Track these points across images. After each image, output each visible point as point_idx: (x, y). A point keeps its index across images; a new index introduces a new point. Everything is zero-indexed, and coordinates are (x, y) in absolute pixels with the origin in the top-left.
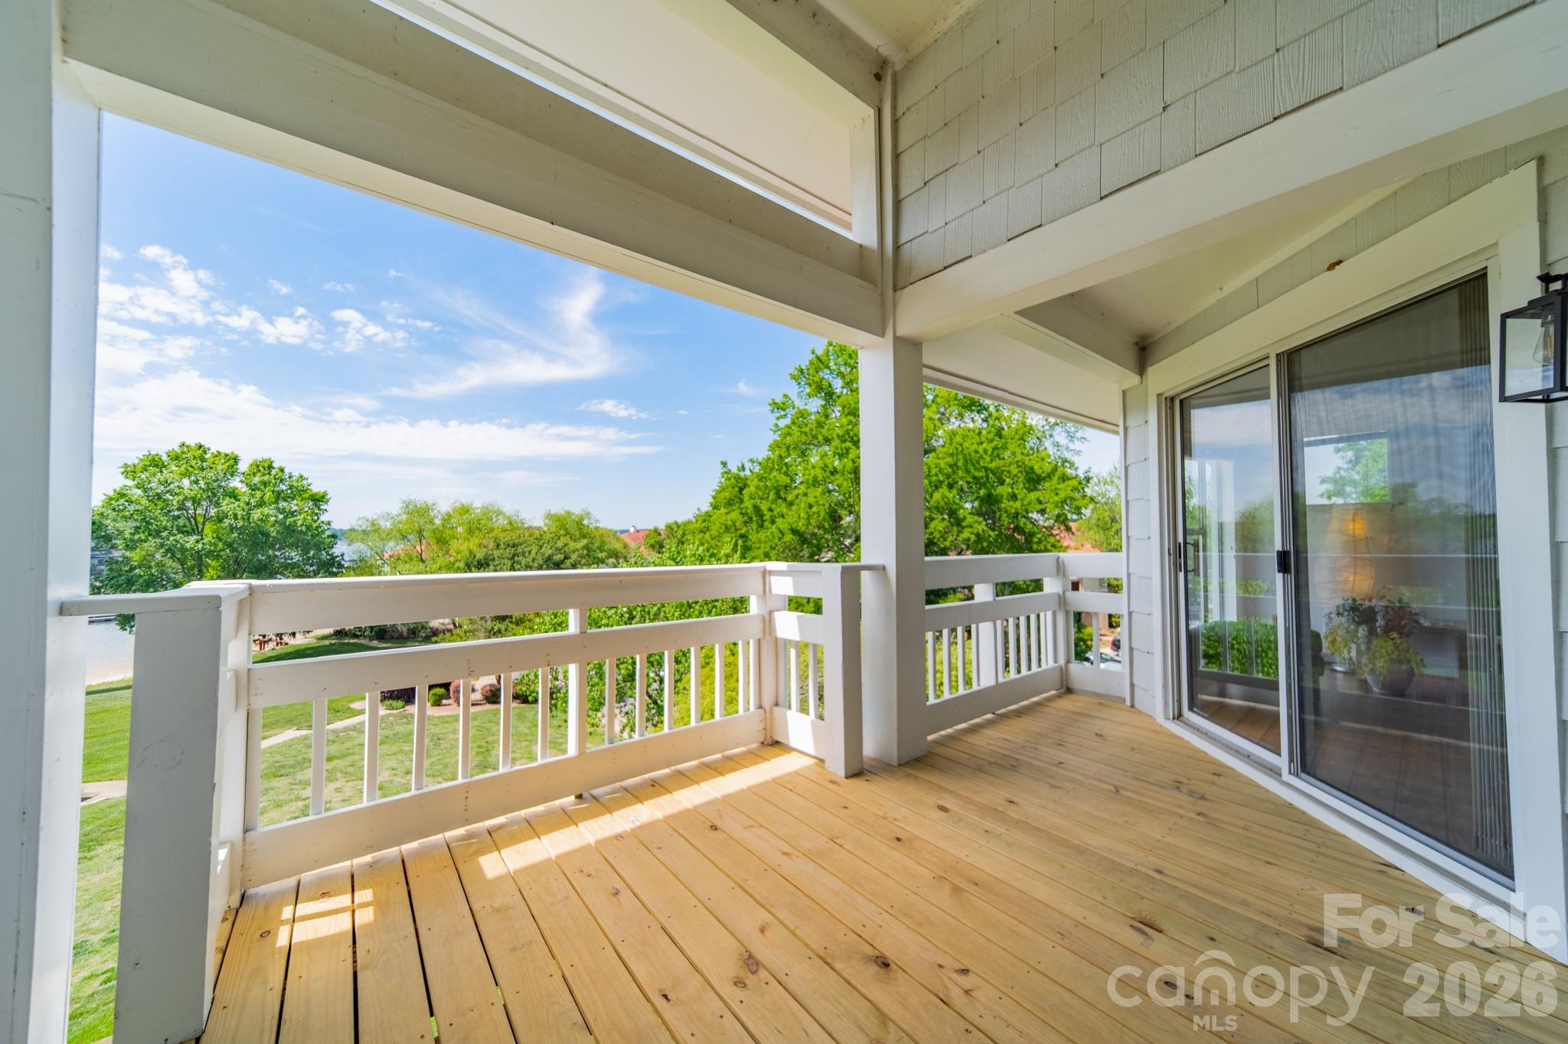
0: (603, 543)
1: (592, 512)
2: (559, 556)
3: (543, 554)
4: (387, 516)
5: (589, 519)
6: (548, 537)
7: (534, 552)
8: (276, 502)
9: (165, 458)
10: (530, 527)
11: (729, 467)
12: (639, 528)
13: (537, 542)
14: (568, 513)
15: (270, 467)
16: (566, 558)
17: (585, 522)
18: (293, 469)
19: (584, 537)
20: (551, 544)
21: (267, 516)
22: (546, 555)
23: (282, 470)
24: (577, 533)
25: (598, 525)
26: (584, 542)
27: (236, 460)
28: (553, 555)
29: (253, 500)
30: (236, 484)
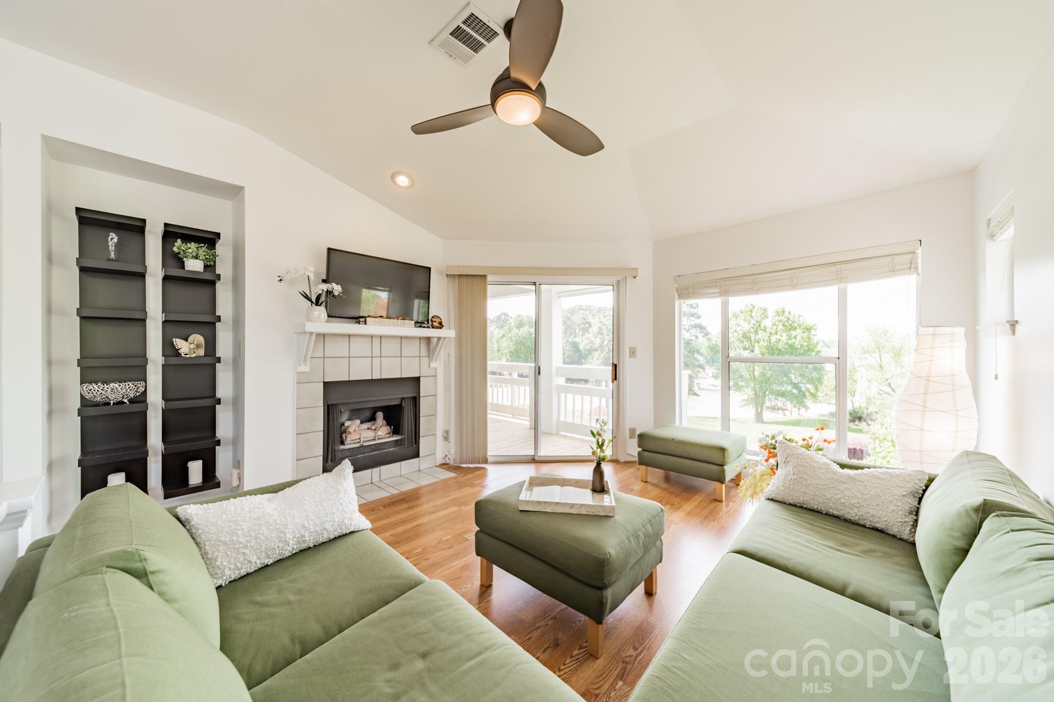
8: (786, 331)
18: (795, 313)
21: (780, 340)
23: (789, 314)
29: (773, 331)
30: (767, 323)
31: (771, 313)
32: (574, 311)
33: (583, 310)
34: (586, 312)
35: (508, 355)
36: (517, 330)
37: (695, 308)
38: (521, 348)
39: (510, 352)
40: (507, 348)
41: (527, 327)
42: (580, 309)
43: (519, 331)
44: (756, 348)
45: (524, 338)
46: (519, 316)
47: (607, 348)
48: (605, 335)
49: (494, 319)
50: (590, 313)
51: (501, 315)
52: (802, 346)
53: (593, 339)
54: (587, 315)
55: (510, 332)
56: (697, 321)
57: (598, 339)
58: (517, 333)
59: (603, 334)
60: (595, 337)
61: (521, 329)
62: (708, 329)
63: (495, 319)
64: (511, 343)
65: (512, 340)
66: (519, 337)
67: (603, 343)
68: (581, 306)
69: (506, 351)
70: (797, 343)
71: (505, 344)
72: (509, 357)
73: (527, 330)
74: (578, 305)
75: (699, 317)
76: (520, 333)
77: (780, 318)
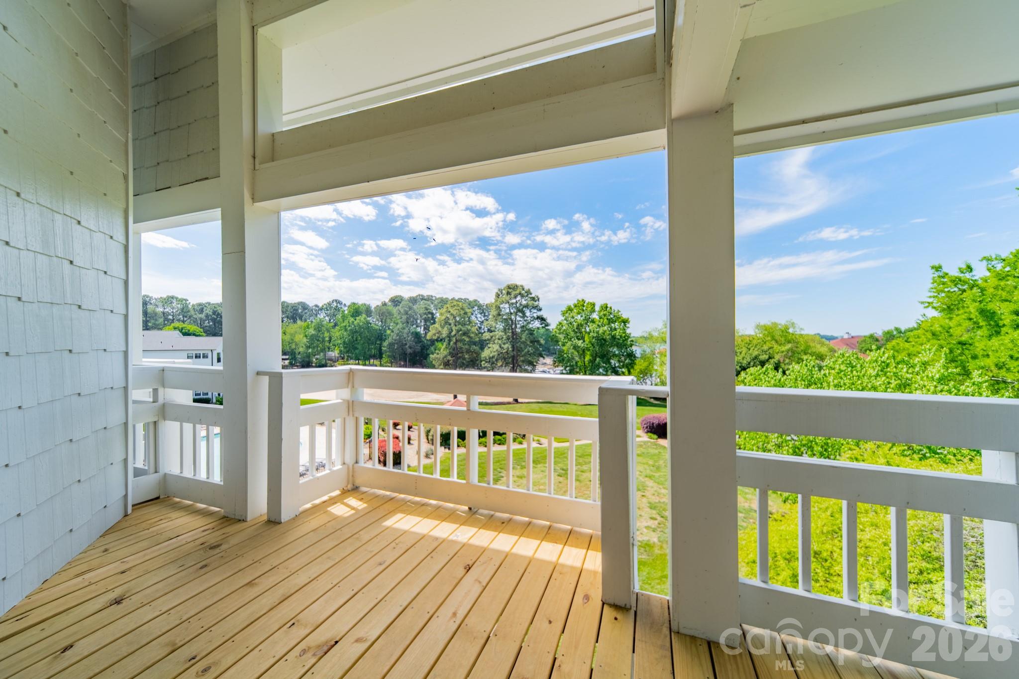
0: (808, 347)
1: (795, 322)
2: (764, 356)
3: (751, 355)
4: (656, 329)
5: (794, 328)
6: (755, 342)
7: (744, 352)
8: (609, 324)
9: (572, 307)
10: (742, 335)
11: (945, 270)
12: (853, 334)
13: (746, 345)
14: (775, 324)
15: (607, 307)
16: (770, 358)
17: (791, 330)
18: (615, 308)
19: (789, 342)
20: (758, 347)
21: (605, 331)
22: (754, 355)
23: (611, 308)
24: (783, 339)
25: (802, 332)
26: (789, 346)
27: (594, 305)
28: (759, 355)
29: (600, 324)
30: (595, 316)
31: (597, 308)
32: (416, 300)
33: (425, 300)
34: (429, 303)
35: (341, 345)
36: (352, 319)
37: (536, 301)
38: (357, 338)
39: (344, 342)
40: (341, 338)
41: (364, 316)
42: (422, 299)
43: (355, 320)
44: (586, 338)
45: (360, 327)
46: (354, 304)
47: (454, 338)
48: (452, 325)
49: (323, 306)
50: (432, 303)
51: (333, 302)
52: (621, 336)
53: (440, 329)
54: (429, 305)
55: (344, 321)
56: (539, 314)
57: (446, 329)
58: (353, 322)
59: (450, 324)
60: (443, 327)
61: (357, 318)
62: (548, 321)
63: (325, 306)
64: (345, 333)
65: (346, 330)
66: (355, 326)
67: (450, 333)
68: (422, 296)
69: (339, 342)
70: (617, 334)
71: (338, 334)
72: (342, 349)
73: (365, 319)
74: (419, 295)
75: (540, 310)
76: (355, 322)
77: (605, 312)
